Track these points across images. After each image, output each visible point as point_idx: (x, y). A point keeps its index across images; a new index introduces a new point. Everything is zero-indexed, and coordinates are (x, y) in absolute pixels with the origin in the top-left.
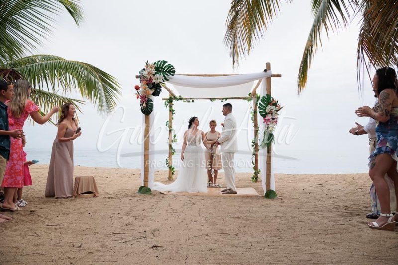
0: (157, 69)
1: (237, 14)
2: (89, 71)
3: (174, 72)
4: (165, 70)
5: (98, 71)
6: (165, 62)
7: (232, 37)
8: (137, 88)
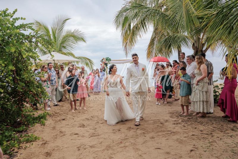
0: (106, 59)
1: (126, 43)
2: (85, 59)
3: (110, 60)
4: (108, 59)
5: (88, 59)
6: (108, 58)
7: (125, 49)
8: (101, 65)
